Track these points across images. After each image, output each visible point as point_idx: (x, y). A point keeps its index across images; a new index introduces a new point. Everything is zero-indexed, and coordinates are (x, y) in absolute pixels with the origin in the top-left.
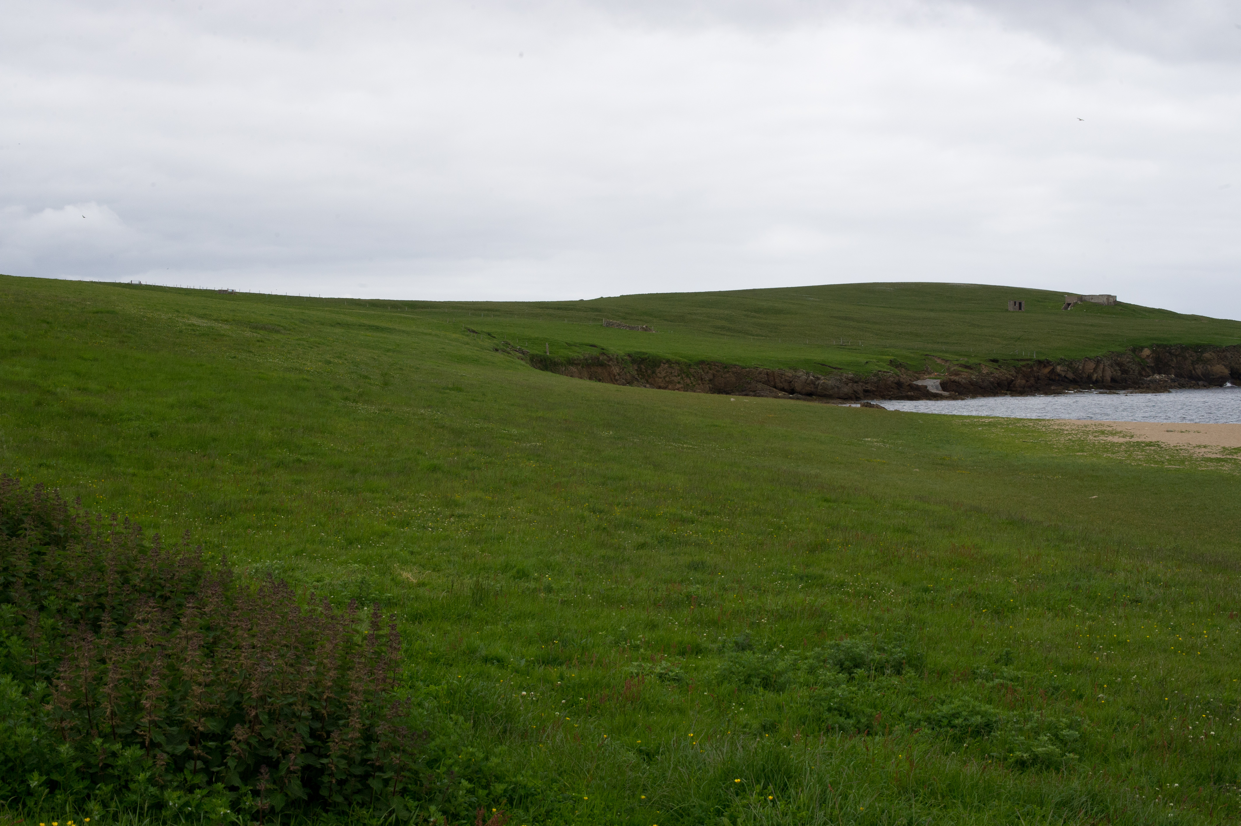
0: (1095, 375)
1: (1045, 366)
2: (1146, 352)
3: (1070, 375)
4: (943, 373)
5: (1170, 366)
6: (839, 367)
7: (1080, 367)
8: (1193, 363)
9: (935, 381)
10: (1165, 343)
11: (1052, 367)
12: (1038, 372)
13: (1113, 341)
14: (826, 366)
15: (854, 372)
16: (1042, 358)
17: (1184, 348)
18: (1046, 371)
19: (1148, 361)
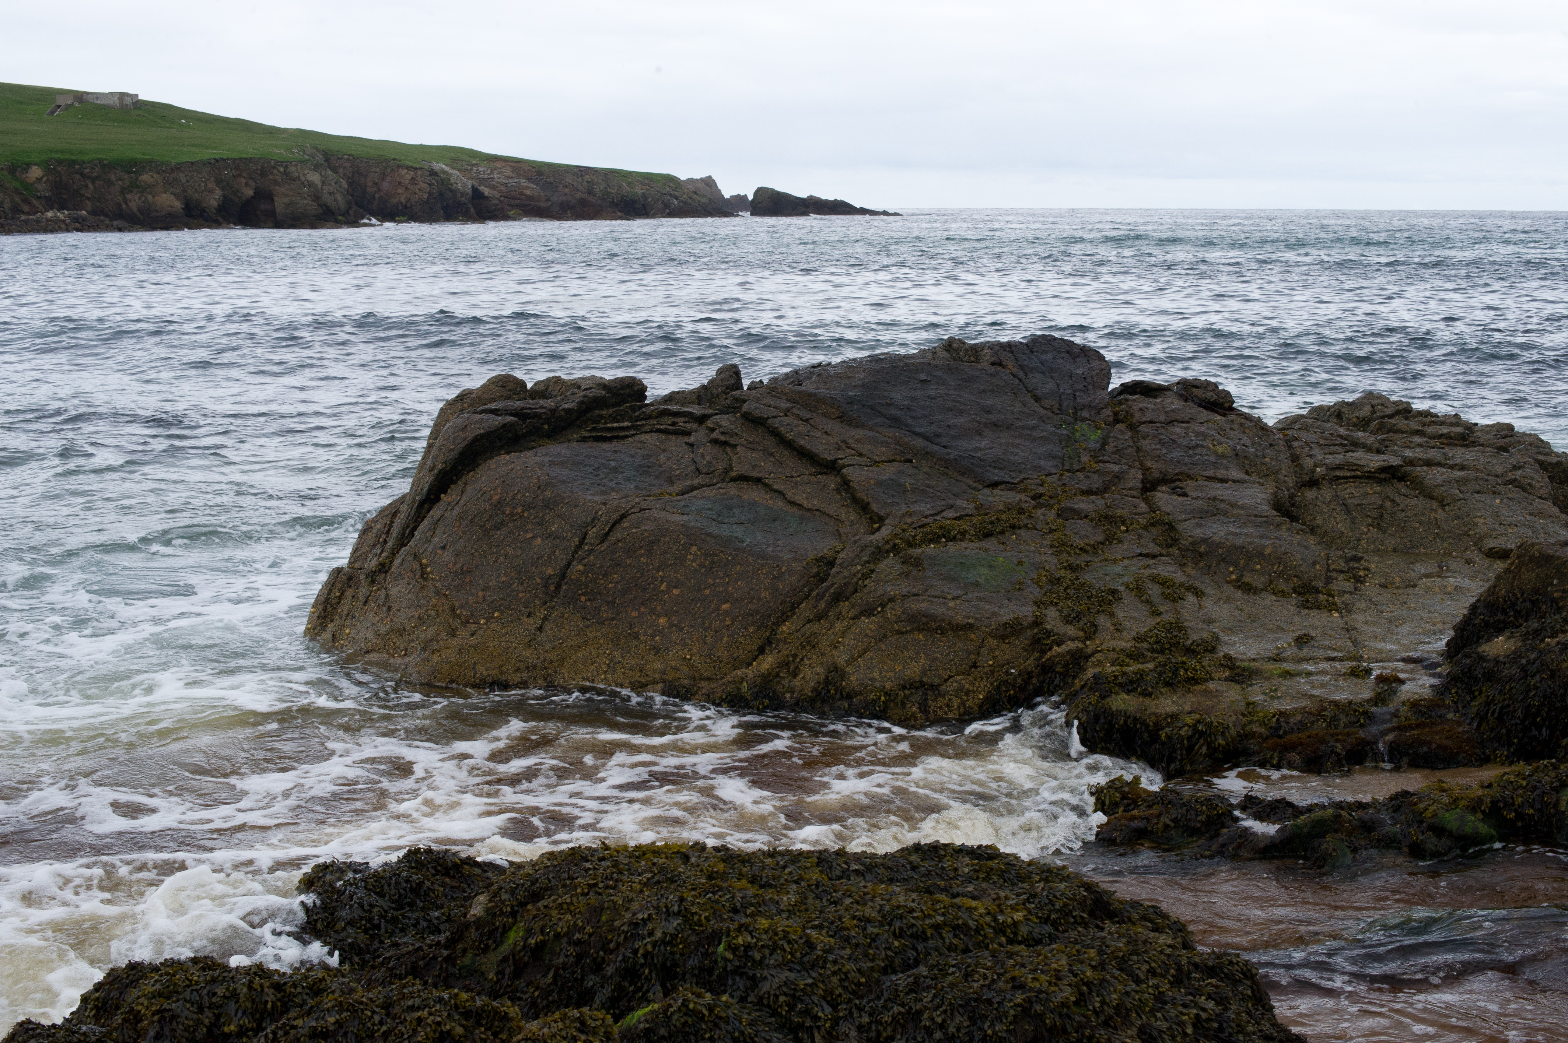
2: (36, 172)
5: (82, 195)
8: (122, 191)
17: (108, 166)
19: (40, 187)
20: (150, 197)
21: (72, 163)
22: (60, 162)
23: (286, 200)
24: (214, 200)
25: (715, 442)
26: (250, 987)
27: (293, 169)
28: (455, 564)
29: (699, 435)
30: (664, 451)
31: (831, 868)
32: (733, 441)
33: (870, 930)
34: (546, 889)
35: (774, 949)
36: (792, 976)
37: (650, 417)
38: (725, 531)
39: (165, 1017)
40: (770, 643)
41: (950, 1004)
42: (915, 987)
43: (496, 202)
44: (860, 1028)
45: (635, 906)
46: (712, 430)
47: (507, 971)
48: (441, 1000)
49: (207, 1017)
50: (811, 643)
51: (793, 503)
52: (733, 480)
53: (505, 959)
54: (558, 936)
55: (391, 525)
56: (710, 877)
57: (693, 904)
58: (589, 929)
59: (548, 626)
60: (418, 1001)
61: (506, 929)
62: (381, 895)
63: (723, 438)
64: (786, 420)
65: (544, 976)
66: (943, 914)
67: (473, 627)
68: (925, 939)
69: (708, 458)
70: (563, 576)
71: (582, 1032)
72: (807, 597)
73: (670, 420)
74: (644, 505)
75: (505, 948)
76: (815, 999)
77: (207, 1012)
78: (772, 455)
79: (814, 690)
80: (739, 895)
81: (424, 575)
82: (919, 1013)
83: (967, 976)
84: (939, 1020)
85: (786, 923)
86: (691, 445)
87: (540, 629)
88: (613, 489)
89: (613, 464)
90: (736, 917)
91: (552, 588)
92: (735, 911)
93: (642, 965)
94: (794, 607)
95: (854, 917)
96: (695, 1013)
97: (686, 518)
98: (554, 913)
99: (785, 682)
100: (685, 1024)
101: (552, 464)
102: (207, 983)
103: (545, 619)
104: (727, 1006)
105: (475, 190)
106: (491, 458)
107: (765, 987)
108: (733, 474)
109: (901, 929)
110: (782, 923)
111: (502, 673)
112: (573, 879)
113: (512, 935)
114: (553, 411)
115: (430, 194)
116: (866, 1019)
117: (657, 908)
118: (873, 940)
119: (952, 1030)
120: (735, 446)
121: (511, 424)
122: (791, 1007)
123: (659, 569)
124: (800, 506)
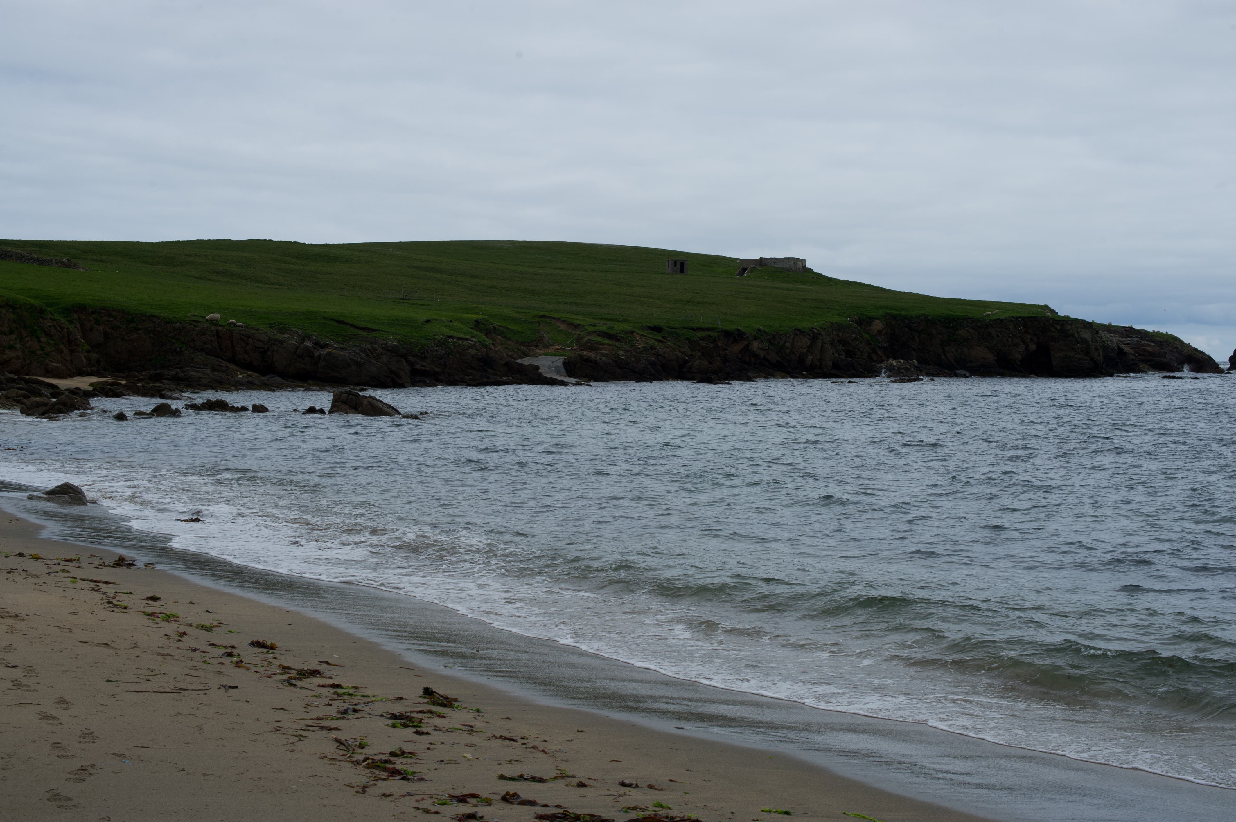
0: (810, 357)
1: (737, 341)
2: (878, 326)
3: (772, 356)
4: (568, 345)
5: (910, 348)
6: (371, 326)
7: (788, 344)
8: (942, 344)
9: (555, 358)
10: (903, 313)
11: (746, 343)
12: (725, 349)
13: (828, 308)
14: (347, 324)
15: (398, 337)
16: (732, 327)
17: (931, 325)
18: (737, 348)
19: (880, 338)
20: (966, 350)
21: (904, 318)
23: (1061, 354)
24: (1019, 353)
27: (1069, 327)
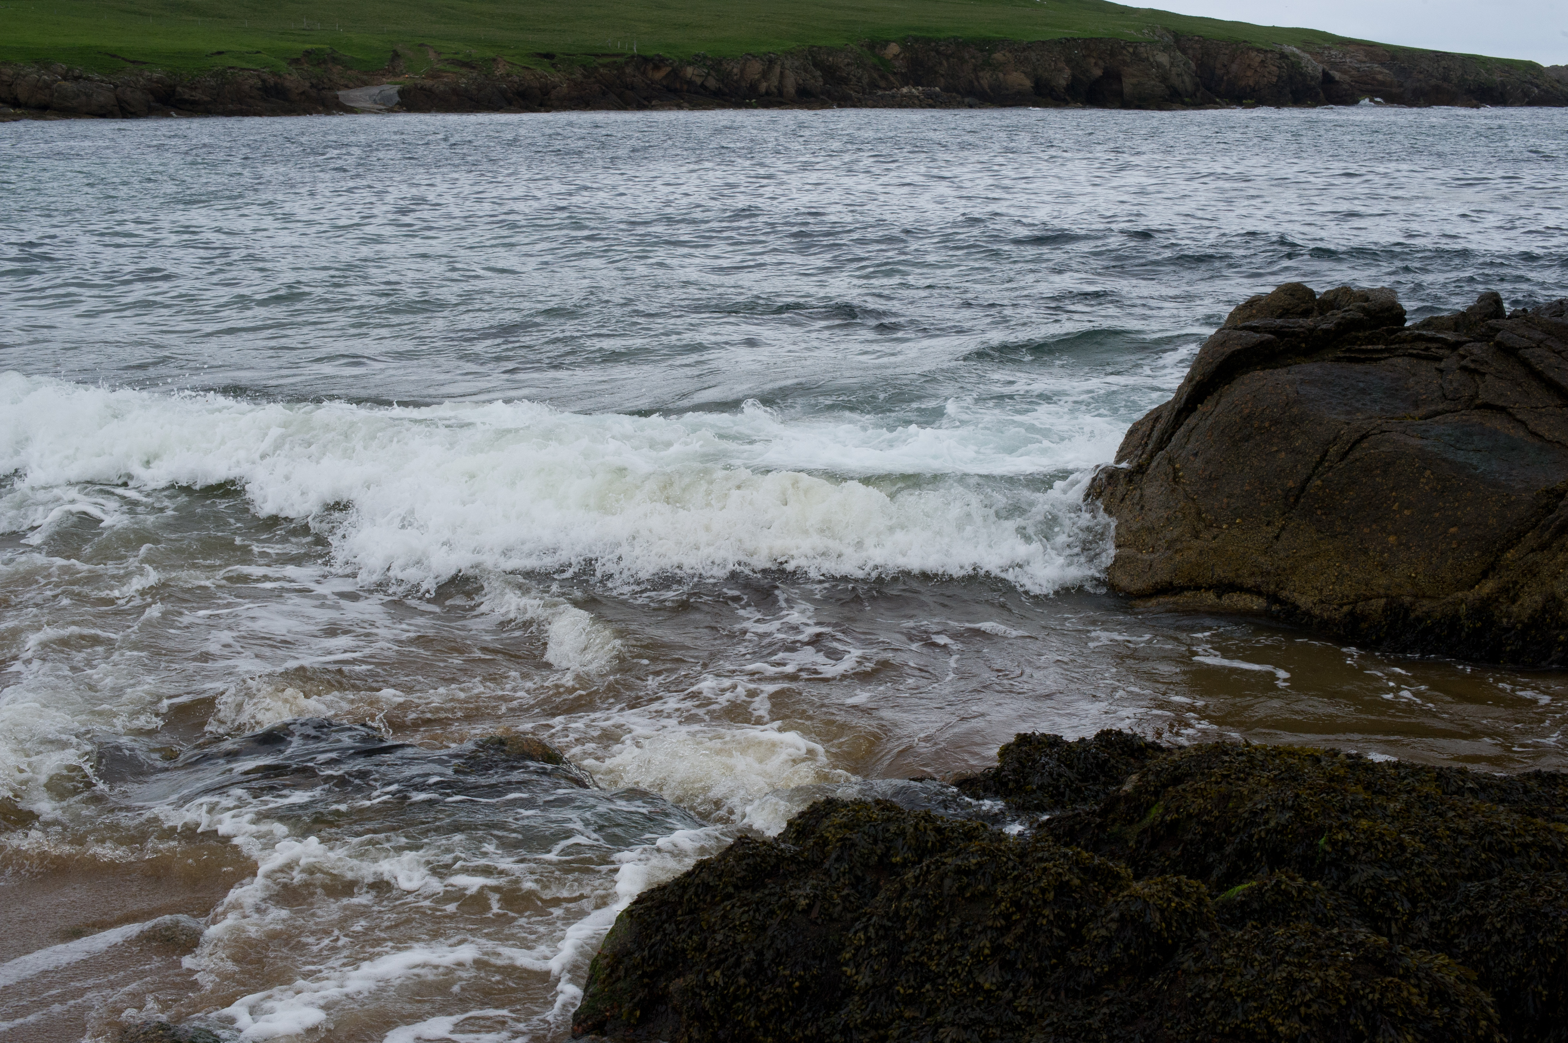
0: (765, 84)
1: (657, 68)
2: (894, 49)
3: (712, 83)
4: (418, 74)
6: (143, 59)
11: (669, 69)
12: (638, 75)
14: (119, 57)
16: (651, 53)
18: (659, 75)
19: (897, 64)
20: (1001, 75)
21: (928, 41)
22: (916, 39)
23: (1134, 81)
24: (1063, 79)
25: (1464, 369)
26: (916, 828)
27: (1142, 49)
28: (1204, 470)
29: (1451, 361)
30: (1414, 375)
31: (1448, 784)
32: (1483, 369)
33: (1461, 841)
34: (1186, 775)
35: (1369, 847)
36: (1379, 872)
37: (1404, 341)
38: (1461, 457)
39: (846, 845)
40: (1494, 569)
41: (1510, 913)
42: (1485, 895)
43: (1346, 86)
44: (1432, 925)
45: (1257, 797)
46: (1463, 357)
47: (1145, 842)
48: (1065, 855)
49: (880, 848)
50: (1532, 572)
51: (1534, 434)
52: (1478, 407)
53: (1144, 831)
54: (1190, 816)
55: (1152, 430)
56: (1331, 780)
57: (1306, 801)
58: (1216, 813)
59: (1284, 535)
60: (1046, 854)
61: (1150, 806)
62: (1070, 767)
63: (1472, 366)
64: (1538, 351)
65: (1175, 849)
66: (1534, 836)
67: (1215, 531)
68: (1513, 855)
69: (1455, 385)
70: (1303, 489)
71: (1177, 895)
72: (1534, 527)
73: (1424, 345)
74: (1385, 427)
75: (1146, 822)
76: (1397, 894)
77: (881, 845)
78: (1520, 385)
79: (1531, 617)
80: (1350, 797)
81: (1176, 479)
82: (1484, 917)
83: (1534, 891)
84: (1499, 926)
85: (1385, 825)
86: (1441, 371)
87: (1277, 538)
88: (1358, 410)
89: (1361, 385)
90: (1343, 817)
91: (1292, 500)
92: (1344, 811)
93: (1256, 849)
94: (1520, 535)
95: (1449, 829)
96: (1286, 893)
97: (1425, 442)
98: (1189, 796)
99: (1503, 608)
100: (1275, 901)
101: (1302, 382)
102: (883, 821)
103: (1283, 528)
104: (1316, 891)
105: (1325, 74)
106: (1247, 373)
107: (1355, 879)
108: (1478, 402)
109: (1490, 843)
110: (1383, 826)
111: (1238, 576)
112: (1210, 768)
113: (1154, 811)
114: (1312, 330)
115: (1279, 77)
116: (1438, 918)
117: (1275, 801)
118: (1462, 850)
119: (1508, 935)
120: (1484, 374)
121: (1269, 342)
122: (1375, 899)
123: (1392, 489)
124: (1541, 437)
